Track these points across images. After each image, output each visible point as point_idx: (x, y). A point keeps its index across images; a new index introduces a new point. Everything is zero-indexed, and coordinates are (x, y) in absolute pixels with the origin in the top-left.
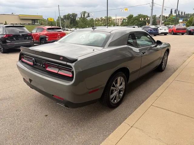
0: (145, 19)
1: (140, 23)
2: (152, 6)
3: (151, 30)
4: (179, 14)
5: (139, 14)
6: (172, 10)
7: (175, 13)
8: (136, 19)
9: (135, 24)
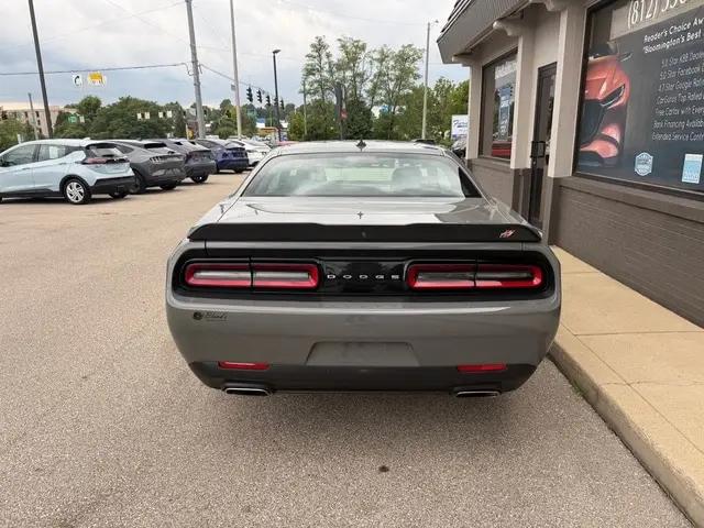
0: (154, 115)
1: (135, 129)
2: (197, 73)
3: (225, 155)
4: (269, 105)
5: (125, 96)
6: (250, 90)
7: (260, 100)
8: (116, 115)
9: (115, 134)
